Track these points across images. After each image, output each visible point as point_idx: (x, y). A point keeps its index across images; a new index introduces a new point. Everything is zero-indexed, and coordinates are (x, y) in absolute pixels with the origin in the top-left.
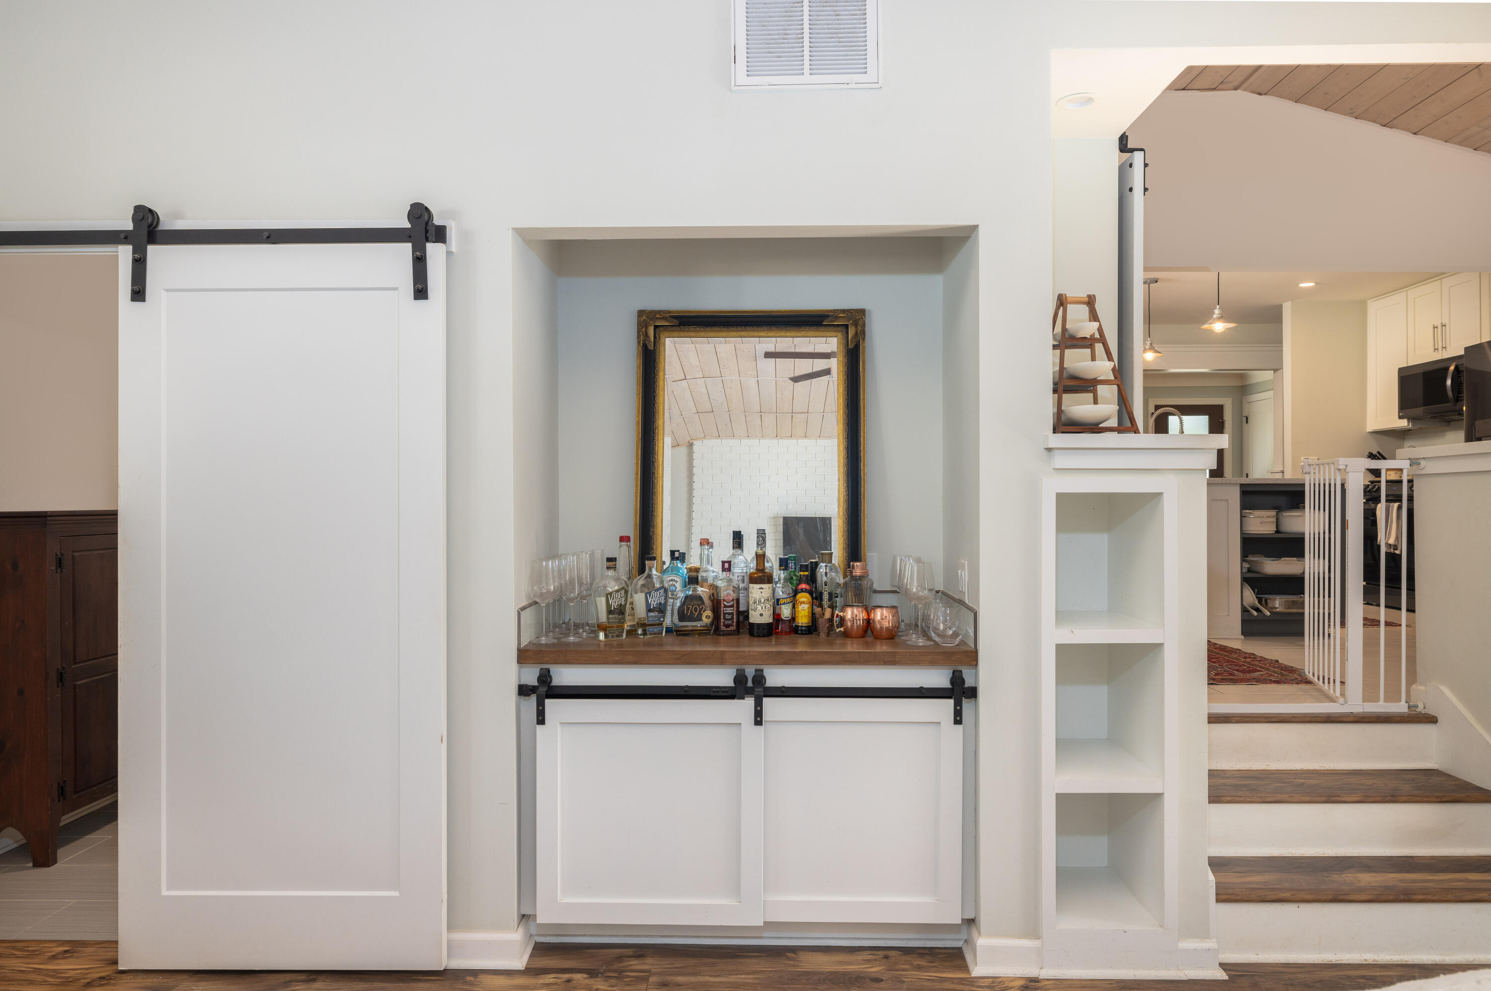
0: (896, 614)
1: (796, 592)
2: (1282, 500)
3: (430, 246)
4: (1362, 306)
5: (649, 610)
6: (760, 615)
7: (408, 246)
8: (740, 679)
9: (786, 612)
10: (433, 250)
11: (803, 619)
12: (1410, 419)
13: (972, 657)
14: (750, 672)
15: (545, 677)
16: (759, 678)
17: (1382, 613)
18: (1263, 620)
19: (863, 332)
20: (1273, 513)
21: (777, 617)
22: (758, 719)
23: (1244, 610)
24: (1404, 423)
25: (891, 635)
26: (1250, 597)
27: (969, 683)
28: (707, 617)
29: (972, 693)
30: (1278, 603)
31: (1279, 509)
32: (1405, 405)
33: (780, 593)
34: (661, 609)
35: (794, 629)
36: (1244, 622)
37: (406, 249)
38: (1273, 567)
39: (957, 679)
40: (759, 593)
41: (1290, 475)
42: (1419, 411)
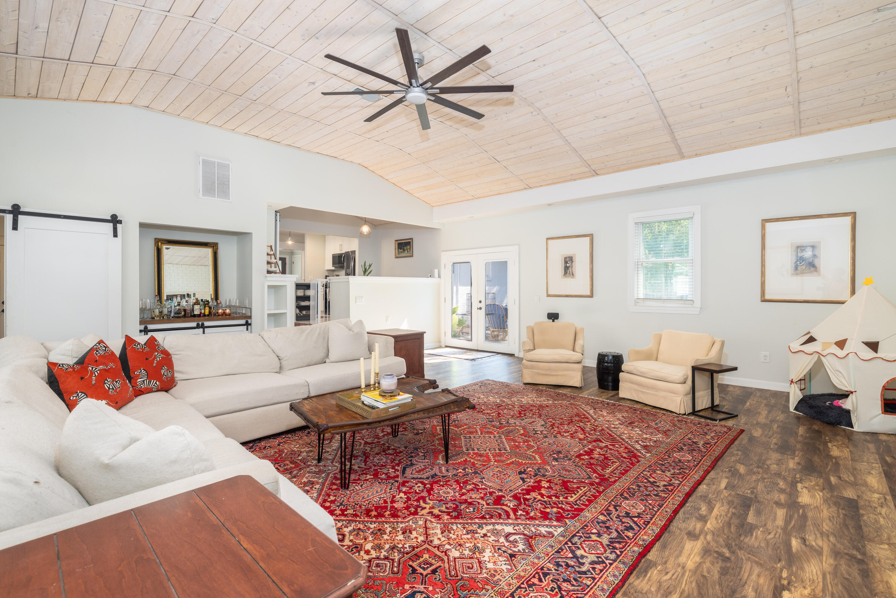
0: (231, 311)
1: (205, 307)
2: (305, 287)
3: (118, 225)
4: (324, 236)
5: (168, 312)
6: (197, 312)
7: (112, 224)
8: (198, 325)
9: (203, 311)
10: (119, 225)
11: (207, 312)
12: (335, 267)
13: (250, 317)
14: (200, 323)
15: (146, 328)
16: (203, 324)
17: (328, 316)
18: (301, 316)
19: (218, 248)
20: (303, 290)
21: (201, 313)
22: (204, 333)
23: (297, 314)
24: (333, 268)
25: (229, 315)
26: (298, 311)
27: (249, 322)
28: (183, 313)
29: (250, 324)
30: (304, 312)
31: (305, 290)
32: (334, 263)
33: (202, 307)
34: (171, 312)
35: (205, 315)
36: (297, 317)
37: (111, 225)
38: (303, 304)
39: (247, 322)
40: (197, 307)
41: (307, 282)
42: (337, 265)
